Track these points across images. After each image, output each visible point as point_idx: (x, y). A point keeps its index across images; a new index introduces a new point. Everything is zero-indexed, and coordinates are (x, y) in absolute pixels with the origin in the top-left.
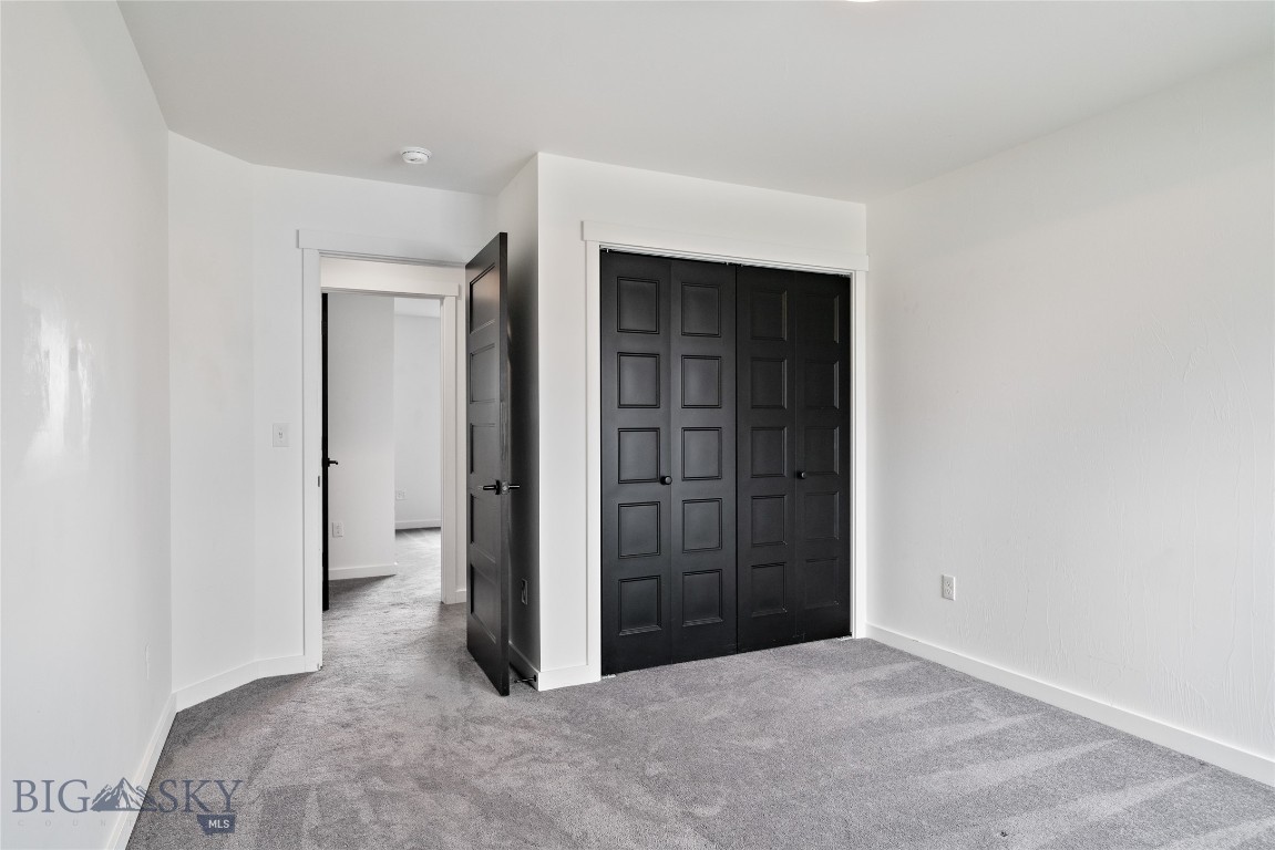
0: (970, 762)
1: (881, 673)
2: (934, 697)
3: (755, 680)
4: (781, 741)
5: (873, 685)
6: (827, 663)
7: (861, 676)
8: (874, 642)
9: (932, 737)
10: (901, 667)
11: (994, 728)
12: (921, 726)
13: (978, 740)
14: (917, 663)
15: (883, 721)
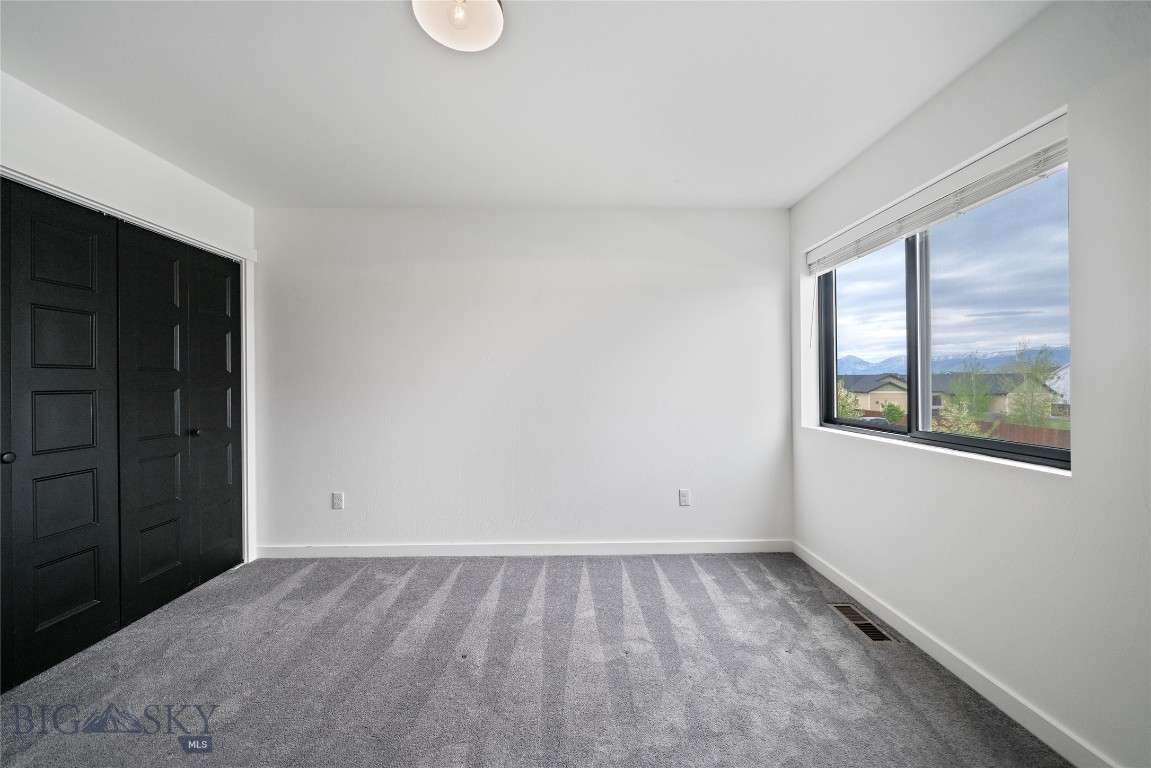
0: (407, 619)
1: (293, 583)
2: (348, 583)
3: (166, 646)
4: (247, 694)
5: (294, 595)
6: (240, 594)
7: (277, 594)
8: (268, 560)
9: (370, 614)
10: (306, 571)
11: (403, 585)
12: (357, 610)
13: (400, 600)
14: (316, 563)
15: (326, 621)
